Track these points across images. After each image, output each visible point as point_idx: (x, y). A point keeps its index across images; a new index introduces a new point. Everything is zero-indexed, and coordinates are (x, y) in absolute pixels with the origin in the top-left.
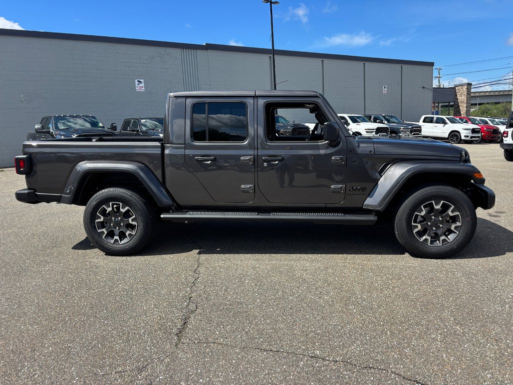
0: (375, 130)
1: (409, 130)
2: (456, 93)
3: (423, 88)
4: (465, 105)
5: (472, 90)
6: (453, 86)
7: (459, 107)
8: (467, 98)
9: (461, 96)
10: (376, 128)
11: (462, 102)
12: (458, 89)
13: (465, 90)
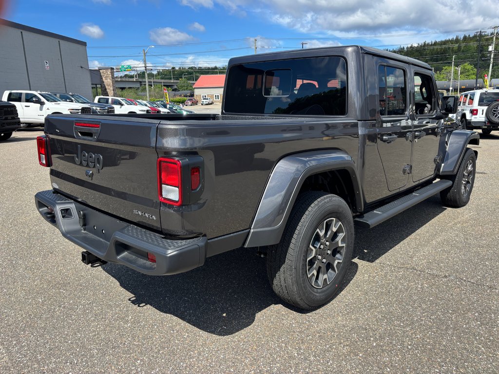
0: (80, 111)
1: (106, 111)
2: (101, 76)
3: (81, 67)
4: (112, 88)
5: (116, 74)
6: (97, 69)
7: (106, 89)
8: (112, 81)
9: (106, 78)
10: (80, 108)
11: (108, 86)
12: (103, 72)
13: (109, 73)
